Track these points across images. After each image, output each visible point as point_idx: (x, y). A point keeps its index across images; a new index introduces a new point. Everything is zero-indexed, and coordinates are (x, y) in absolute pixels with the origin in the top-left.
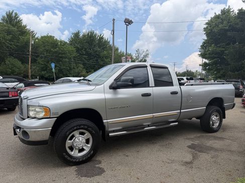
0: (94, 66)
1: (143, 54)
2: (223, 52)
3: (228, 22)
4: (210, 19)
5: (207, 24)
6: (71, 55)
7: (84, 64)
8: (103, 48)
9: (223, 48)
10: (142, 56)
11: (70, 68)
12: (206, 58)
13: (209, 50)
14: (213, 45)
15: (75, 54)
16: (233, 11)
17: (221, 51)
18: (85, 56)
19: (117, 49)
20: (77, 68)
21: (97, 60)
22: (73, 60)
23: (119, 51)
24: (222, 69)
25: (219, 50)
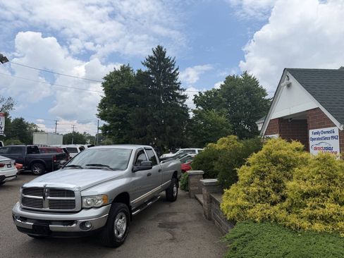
2: (125, 115)
3: (129, 82)
4: (109, 74)
5: (105, 78)
9: (124, 110)
12: (106, 120)
13: (109, 111)
14: (114, 105)
16: (132, 71)
17: (124, 113)
24: (125, 134)
25: (121, 111)
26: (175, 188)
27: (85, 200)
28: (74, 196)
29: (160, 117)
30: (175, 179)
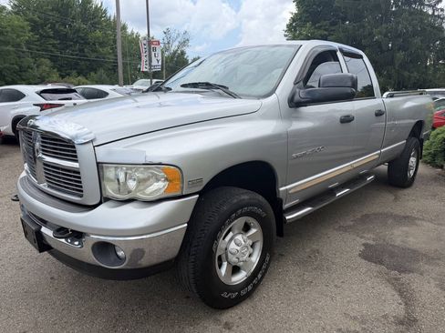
0: (77, 64)
1: (179, 39)
6: (18, 36)
7: (53, 59)
8: (94, 25)
9: (325, 30)
10: (176, 43)
11: (20, 67)
13: (300, 34)
14: (308, 24)
15: (28, 35)
18: (52, 41)
19: (124, 28)
20: (37, 67)
21: (82, 50)
22: (25, 49)
23: (129, 31)
25: (318, 33)
26: (413, 160)
27: (110, 173)
28: (73, 157)
29: (386, 36)
30: (415, 140)
